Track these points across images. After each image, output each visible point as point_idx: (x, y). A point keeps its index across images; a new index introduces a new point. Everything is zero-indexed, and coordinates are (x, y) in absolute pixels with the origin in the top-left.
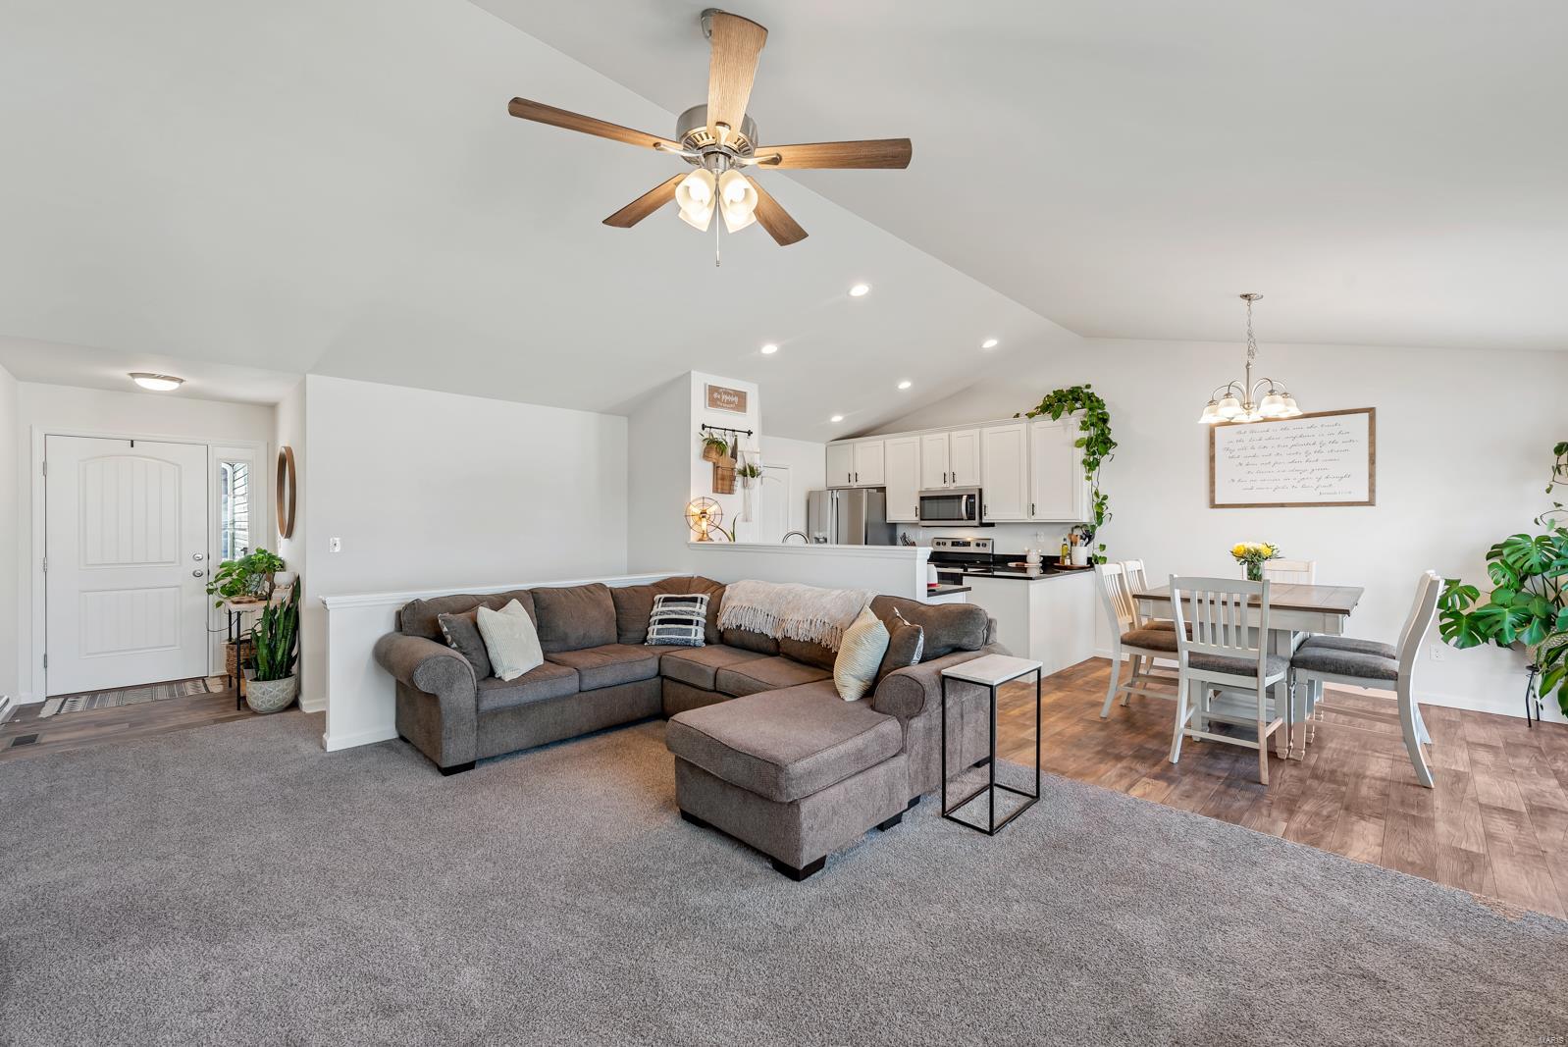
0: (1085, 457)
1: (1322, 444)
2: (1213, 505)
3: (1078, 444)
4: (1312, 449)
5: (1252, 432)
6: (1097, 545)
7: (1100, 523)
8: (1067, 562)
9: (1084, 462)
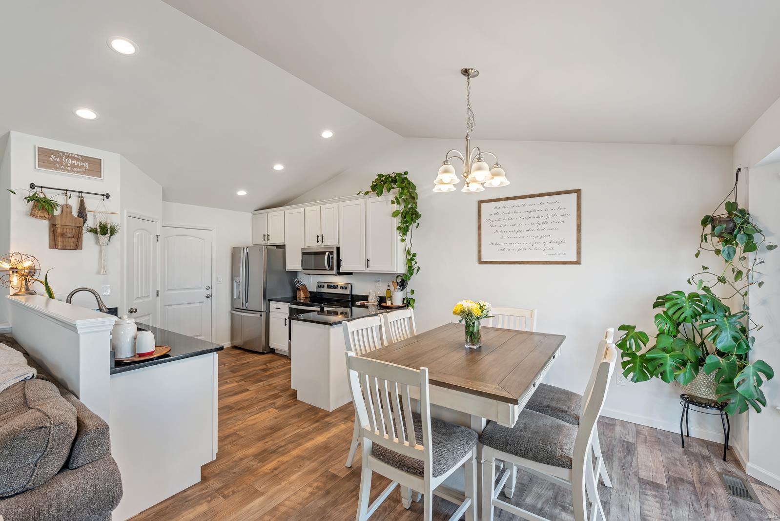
0: (400, 225)
1: (547, 217)
2: (481, 262)
3: (395, 214)
4: (541, 220)
5: (504, 207)
6: (409, 291)
7: (412, 274)
8: (389, 303)
9: (399, 228)
